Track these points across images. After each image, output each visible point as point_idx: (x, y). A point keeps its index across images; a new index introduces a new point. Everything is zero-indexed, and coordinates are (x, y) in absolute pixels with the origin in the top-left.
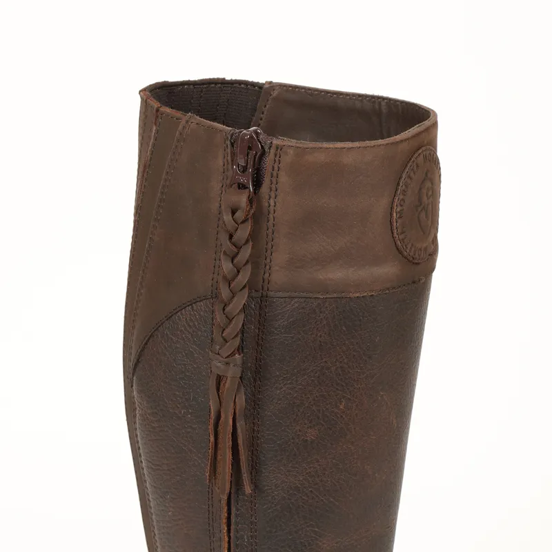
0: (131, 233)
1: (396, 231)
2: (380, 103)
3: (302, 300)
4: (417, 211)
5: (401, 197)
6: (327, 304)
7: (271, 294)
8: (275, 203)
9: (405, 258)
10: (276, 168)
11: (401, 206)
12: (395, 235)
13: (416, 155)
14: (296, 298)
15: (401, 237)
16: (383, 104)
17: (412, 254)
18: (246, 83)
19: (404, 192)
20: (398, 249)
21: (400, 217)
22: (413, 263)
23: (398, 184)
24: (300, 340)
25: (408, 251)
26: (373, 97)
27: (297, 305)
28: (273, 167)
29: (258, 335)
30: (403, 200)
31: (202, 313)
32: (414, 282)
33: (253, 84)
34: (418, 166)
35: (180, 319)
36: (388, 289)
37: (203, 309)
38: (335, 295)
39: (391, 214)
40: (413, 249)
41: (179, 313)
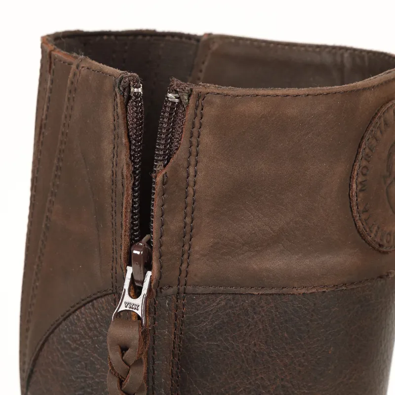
0: (27, 212)
1: (355, 208)
2: (342, 55)
3: (230, 297)
4: (385, 183)
5: (364, 163)
6: (263, 303)
7: (189, 289)
8: (196, 172)
9: (369, 244)
10: (197, 125)
11: (364, 175)
12: (355, 214)
13: (384, 109)
14: (222, 294)
15: (363, 217)
16: (346, 55)
17: (378, 240)
18: (180, 36)
19: (367, 157)
20: (359, 232)
21: (361, 190)
22: (380, 252)
23: (360, 146)
24: (228, 349)
25: (373, 235)
26: (334, 48)
27: (223, 303)
28: (193, 124)
29: (174, 343)
30: (365, 167)
31: (103, 312)
32: (381, 277)
33: (189, 37)
34: (386, 124)
35: (79, 320)
36: (345, 284)
37: (105, 307)
38: (274, 291)
39: (350, 186)
40: (379, 234)
41: (78, 312)
